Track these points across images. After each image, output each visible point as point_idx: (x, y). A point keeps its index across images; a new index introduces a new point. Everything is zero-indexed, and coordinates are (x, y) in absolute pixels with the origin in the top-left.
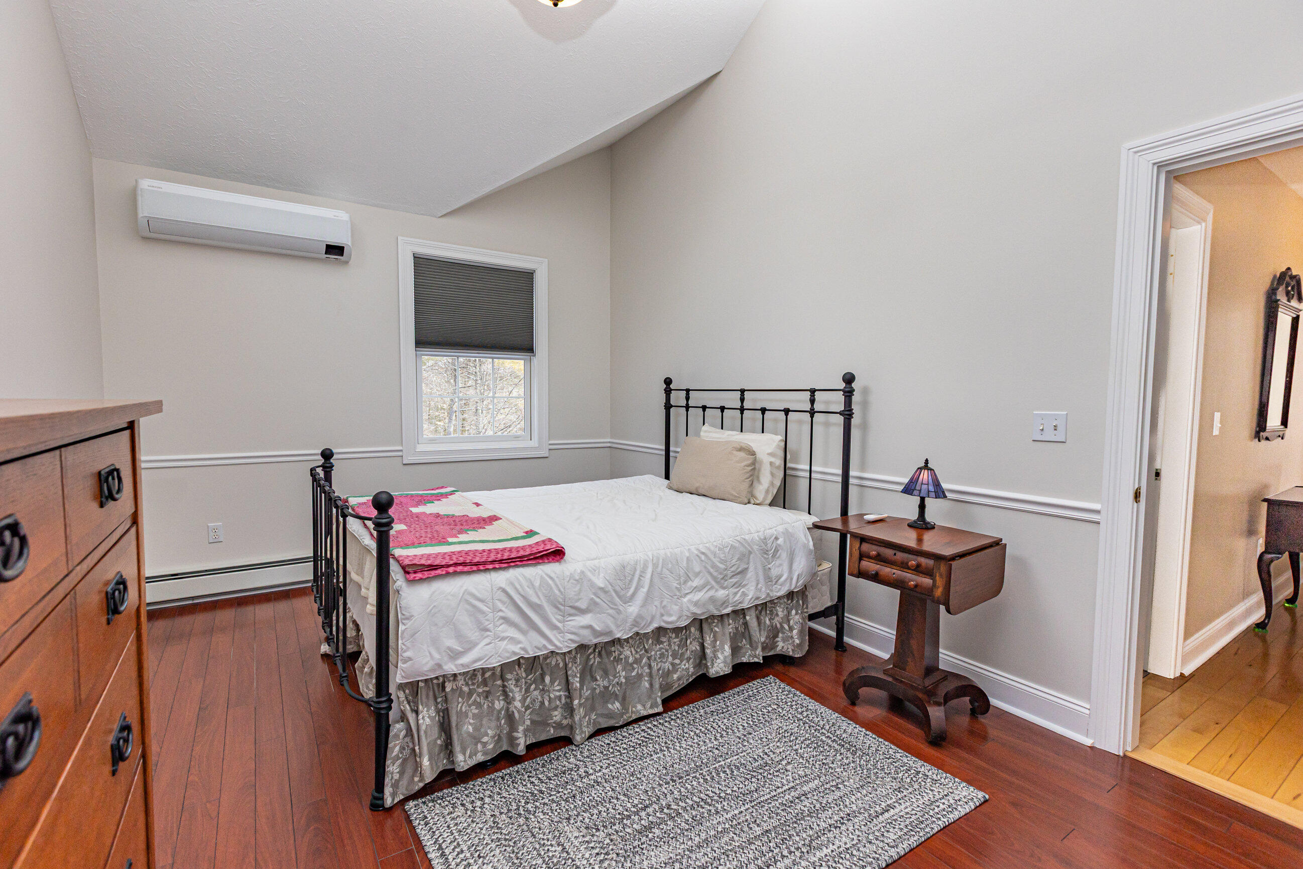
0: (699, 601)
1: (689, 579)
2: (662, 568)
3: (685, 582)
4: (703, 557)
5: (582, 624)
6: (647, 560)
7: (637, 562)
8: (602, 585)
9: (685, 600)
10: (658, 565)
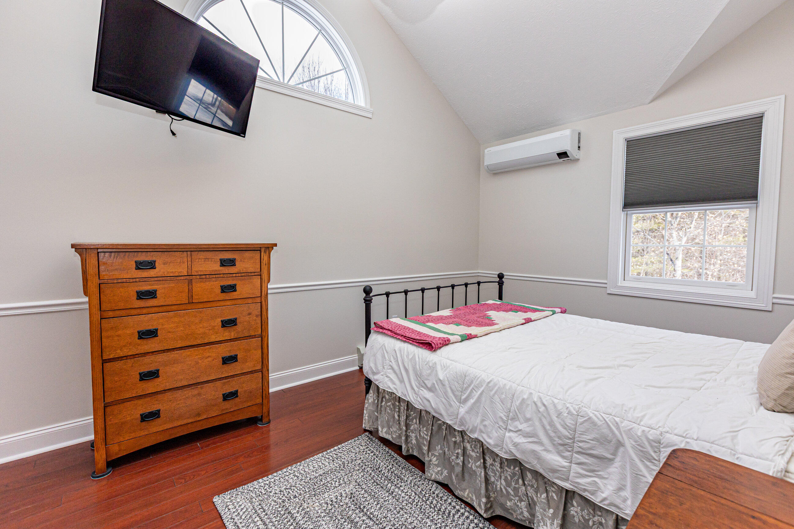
0: (518, 444)
1: (517, 419)
2: (495, 393)
3: (513, 419)
4: (542, 409)
5: (425, 396)
6: (484, 380)
7: (475, 377)
8: (441, 378)
9: (507, 434)
10: (493, 389)
